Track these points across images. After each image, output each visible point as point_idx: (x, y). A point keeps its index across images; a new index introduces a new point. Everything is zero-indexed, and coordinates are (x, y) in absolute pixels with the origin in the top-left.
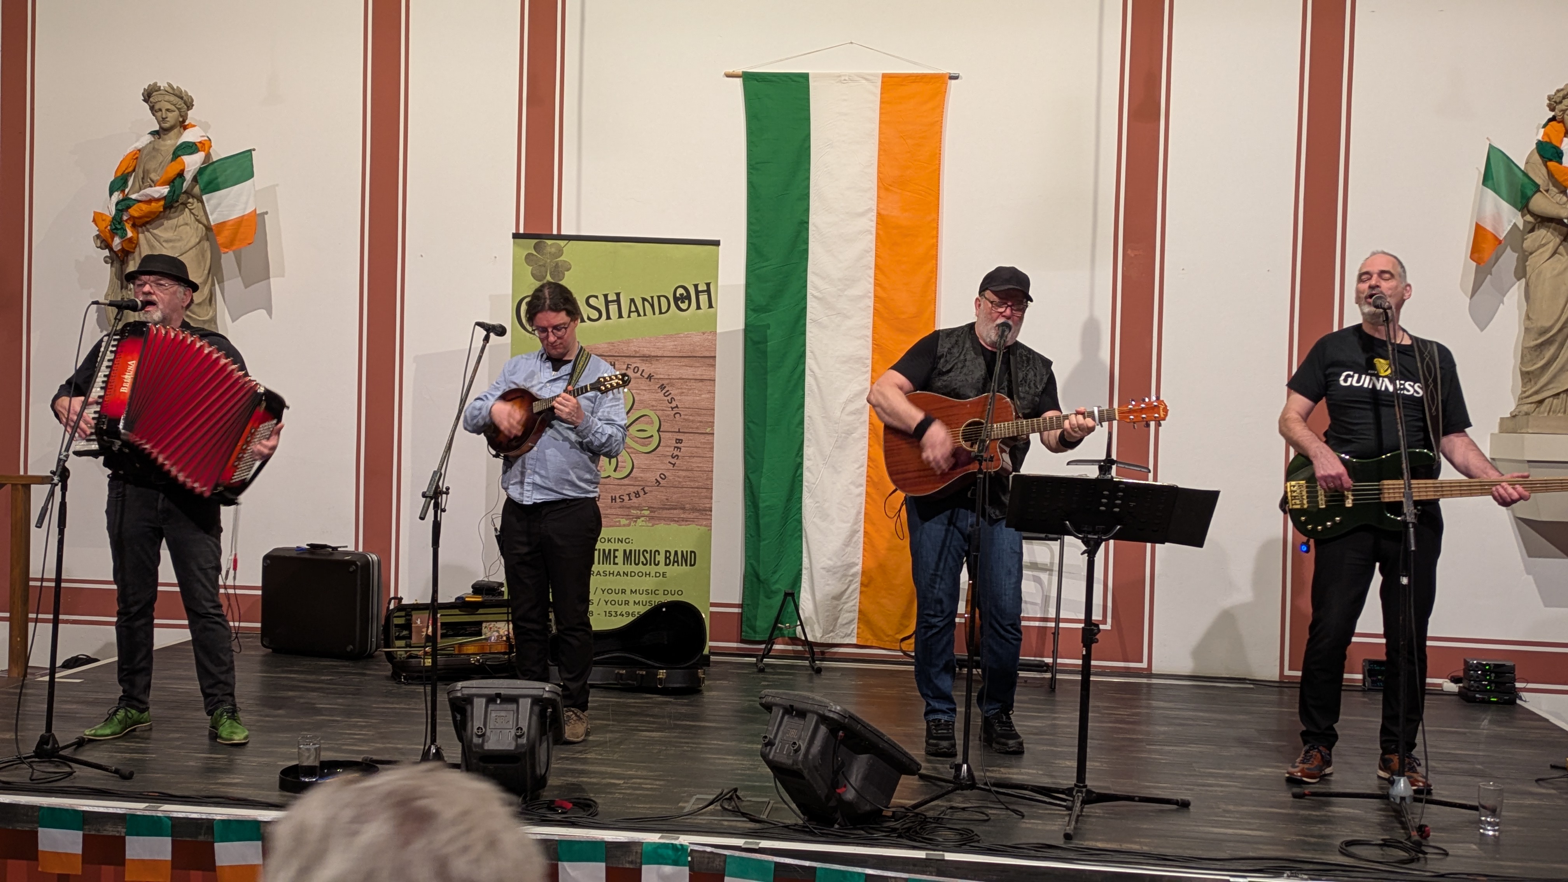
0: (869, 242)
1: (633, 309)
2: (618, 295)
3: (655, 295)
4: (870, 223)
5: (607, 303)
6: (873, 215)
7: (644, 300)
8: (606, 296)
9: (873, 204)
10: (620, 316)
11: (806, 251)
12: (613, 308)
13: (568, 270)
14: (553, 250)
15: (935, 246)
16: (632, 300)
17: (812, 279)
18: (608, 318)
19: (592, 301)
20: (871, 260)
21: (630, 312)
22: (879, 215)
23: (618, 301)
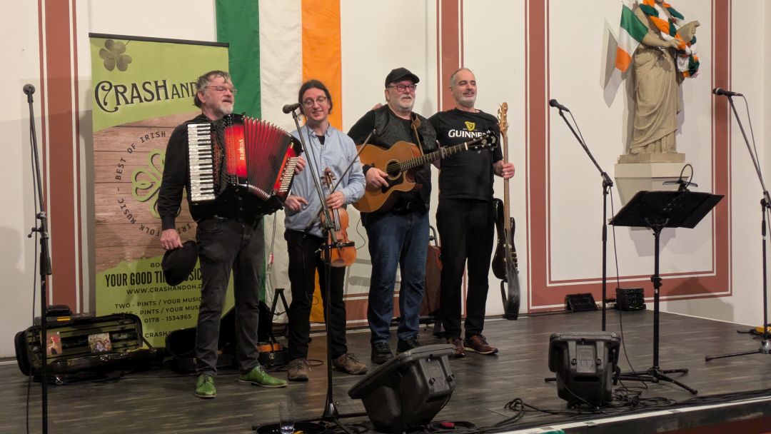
0: (297, 47)
1: (175, 92)
2: (164, 81)
3: (189, 82)
4: (297, 34)
5: (157, 87)
6: (300, 29)
7: (182, 85)
8: (156, 82)
9: (299, 21)
10: (167, 98)
11: (258, 52)
12: (162, 91)
13: (130, 62)
14: (118, 47)
15: (339, 52)
16: (174, 86)
17: (263, 71)
18: (159, 99)
19: (147, 86)
20: (299, 59)
21: (173, 94)
22: (304, 30)
23: (165, 86)
